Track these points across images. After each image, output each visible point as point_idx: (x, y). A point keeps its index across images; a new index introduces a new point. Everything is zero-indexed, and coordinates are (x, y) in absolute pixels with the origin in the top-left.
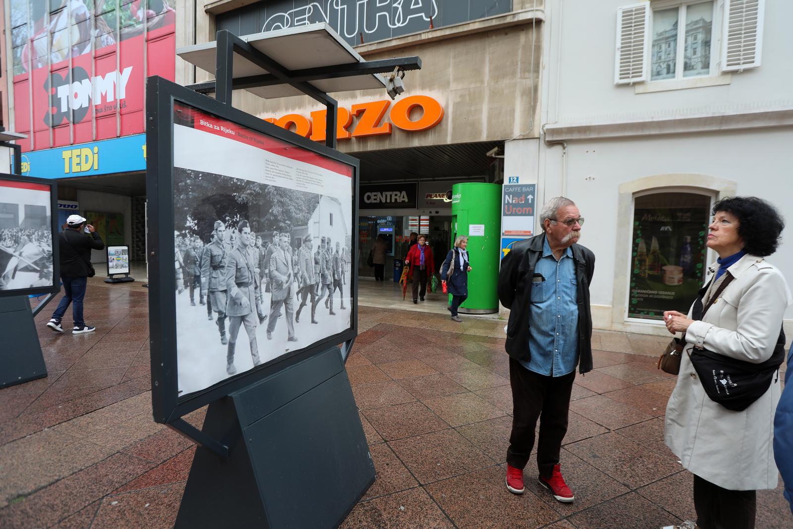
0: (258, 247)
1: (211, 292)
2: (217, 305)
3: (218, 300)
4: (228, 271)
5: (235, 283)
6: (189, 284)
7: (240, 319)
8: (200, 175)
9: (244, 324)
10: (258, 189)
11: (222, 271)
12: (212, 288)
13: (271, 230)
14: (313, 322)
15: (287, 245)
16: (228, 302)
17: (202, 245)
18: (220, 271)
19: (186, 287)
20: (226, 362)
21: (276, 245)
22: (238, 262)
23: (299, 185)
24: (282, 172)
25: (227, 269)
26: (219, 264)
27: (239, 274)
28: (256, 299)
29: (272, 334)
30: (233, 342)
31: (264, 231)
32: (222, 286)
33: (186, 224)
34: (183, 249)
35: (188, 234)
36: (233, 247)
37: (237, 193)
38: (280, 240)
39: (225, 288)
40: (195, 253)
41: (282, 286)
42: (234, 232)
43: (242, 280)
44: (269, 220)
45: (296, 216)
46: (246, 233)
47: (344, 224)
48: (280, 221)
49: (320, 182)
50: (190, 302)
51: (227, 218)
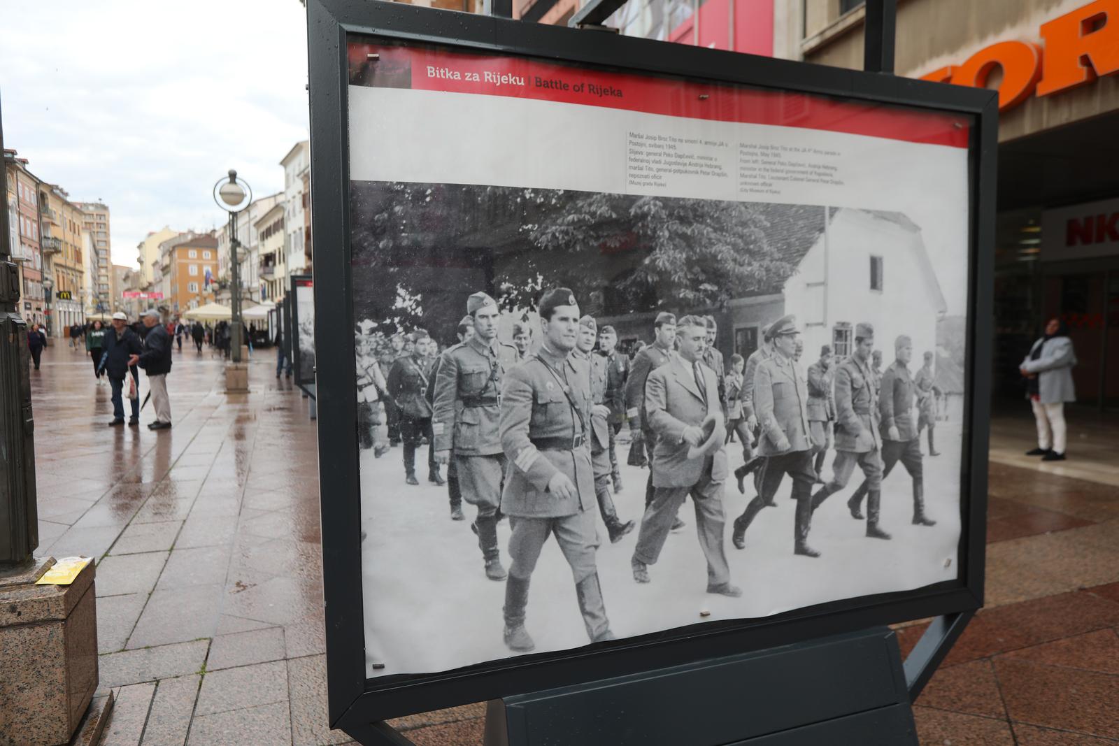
0: (604, 354)
1: (458, 456)
2: (475, 488)
3: (477, 477)
4: (506, 410)
5: (528, 440)
6: (401, 436)
7: (543, 527)
8: (429, 192)
9: (558, 537)
10: (604, 208)
11: (490, 409)
12: (461, 449)
13: (649, 310)
14: (801, 549)
15: (704, 345)
16: (507, 483)
17: (436, 349)
18: (486, 410)
19: (394, 441)
20: (501, 622)
21: (666, 347)
22: (539, 388)
23: (748, 187)
24: (687, 161)
25: (504, 406)
26: (481, 394)
27: (540, 418)
28: (596, 480)
29: (648, 570)
30: (521, 577)
31: (624, 312)
32: (491, 445)
33: (393, 304)
34: (386, 358)
35: (398, 326)
36: (522, 353)
37: (534, 224)
38: (680, 334)
39: (498, 450)
40: (416, 367)
41: (686, 453)
42: (525, 318)
43: (553, 432)
44: (643, 284)
45: (738, 269)
46: (565, 319)
47: (933, 285)
48: (679, 285)
49: (828, 171)
50: (405, 475)
51: (504, 286)
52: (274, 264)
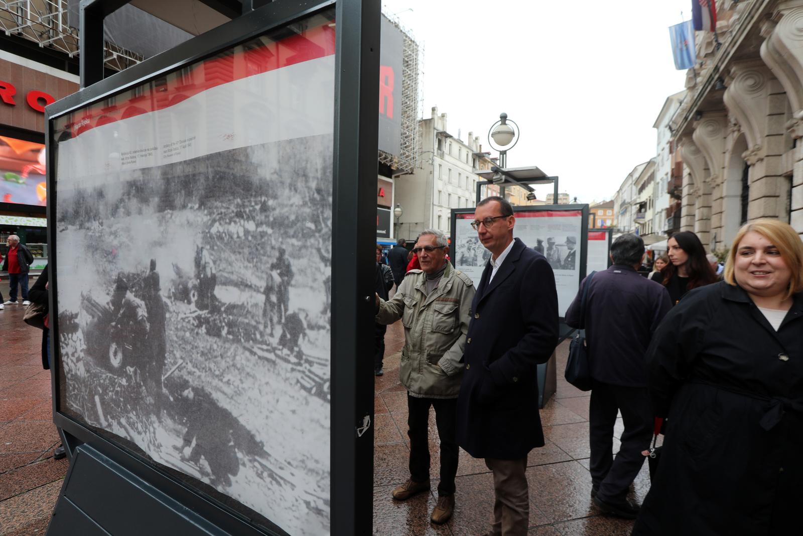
52: (646, 211)
